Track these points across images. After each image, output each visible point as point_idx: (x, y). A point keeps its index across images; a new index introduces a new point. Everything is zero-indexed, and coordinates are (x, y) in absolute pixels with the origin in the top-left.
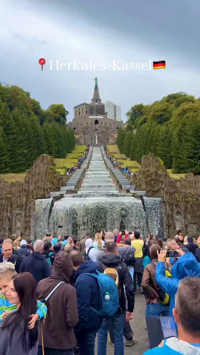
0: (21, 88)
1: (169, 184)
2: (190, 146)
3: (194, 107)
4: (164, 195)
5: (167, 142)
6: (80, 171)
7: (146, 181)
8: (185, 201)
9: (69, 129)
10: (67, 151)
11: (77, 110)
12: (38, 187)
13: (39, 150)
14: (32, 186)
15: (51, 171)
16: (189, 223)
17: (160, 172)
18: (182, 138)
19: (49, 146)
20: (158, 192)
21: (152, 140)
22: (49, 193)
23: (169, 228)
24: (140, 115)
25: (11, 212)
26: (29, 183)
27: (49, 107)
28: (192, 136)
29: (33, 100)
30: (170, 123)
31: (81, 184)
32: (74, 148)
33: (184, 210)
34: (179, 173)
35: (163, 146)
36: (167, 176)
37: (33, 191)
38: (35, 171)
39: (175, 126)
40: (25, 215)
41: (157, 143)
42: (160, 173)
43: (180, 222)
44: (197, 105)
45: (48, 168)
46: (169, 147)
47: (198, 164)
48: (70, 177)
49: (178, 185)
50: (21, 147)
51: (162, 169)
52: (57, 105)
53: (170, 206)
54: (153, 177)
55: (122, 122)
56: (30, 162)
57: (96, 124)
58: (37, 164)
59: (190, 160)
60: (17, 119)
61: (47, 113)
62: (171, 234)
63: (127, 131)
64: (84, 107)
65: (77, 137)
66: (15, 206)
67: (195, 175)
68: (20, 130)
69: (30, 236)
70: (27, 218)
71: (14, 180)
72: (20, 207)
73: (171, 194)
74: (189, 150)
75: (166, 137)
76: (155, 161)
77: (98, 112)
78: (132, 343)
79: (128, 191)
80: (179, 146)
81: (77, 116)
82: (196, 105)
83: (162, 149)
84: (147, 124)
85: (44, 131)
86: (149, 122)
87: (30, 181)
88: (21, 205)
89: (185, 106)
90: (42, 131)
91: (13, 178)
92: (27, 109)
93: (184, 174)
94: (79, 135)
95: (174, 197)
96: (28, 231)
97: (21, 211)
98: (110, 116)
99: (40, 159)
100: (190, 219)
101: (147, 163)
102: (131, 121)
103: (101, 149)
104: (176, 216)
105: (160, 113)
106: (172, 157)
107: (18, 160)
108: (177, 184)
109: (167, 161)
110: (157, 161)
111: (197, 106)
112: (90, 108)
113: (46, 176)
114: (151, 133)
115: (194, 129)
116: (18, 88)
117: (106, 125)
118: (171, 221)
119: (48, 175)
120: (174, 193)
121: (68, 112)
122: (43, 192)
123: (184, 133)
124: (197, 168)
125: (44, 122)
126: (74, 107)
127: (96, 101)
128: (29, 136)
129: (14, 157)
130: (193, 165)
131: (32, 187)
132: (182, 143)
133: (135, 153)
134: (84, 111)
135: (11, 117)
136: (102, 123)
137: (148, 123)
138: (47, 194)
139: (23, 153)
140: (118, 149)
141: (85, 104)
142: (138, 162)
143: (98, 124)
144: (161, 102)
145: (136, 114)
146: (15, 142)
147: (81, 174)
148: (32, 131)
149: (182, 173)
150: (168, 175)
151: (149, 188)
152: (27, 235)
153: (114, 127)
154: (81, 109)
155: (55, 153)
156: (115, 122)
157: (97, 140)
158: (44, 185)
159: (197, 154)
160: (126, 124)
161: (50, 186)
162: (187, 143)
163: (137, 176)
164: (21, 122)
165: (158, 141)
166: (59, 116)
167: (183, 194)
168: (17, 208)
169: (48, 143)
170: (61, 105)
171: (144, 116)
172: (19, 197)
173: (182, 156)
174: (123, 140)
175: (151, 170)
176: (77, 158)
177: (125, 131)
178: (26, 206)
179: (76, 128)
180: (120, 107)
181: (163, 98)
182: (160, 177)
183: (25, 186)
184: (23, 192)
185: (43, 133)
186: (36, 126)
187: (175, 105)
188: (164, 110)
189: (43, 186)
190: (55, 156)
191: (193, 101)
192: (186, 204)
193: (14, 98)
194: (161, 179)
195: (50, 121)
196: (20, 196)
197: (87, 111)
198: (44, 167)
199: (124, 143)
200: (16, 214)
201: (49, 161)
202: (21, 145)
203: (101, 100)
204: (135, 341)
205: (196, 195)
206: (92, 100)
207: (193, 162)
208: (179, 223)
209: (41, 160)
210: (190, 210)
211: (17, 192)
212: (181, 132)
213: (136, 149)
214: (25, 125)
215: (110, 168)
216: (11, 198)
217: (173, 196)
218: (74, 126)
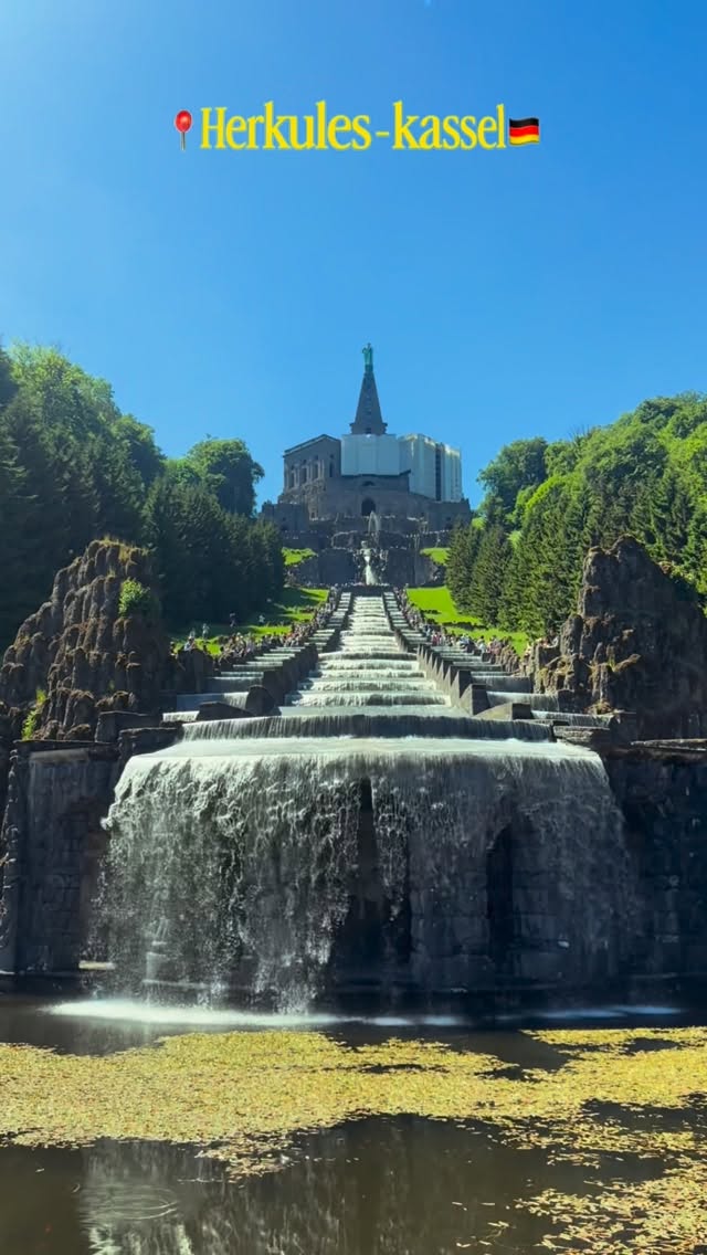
11: (296, 462)
24: (534, 479)
27: (191, 452)
55: (465, 504)
57: (367, 514)
64: (321, 450)
65: (291, 557)
98: (420, 484)
99: (83, 561)
102: (498, 500)
103: (385, 601)
105: (617, 459)
117: (405, 515)
121: (261, 473)
126: (283, 454)
127: (368, 431)
134: (323, 466)
136: (388, 511)
140: (453, 603)
141: (324, 440)
153: (435, 524)
154: (309, 459)
156: (438, 505)
160: (481, 512)
171: (551, 480)
174: (470, 567)
187: (675, 432)
197: (331, 465)
199: (474, 576)
203: (386, 425)
209: (87, 566)
218: (284, 519)
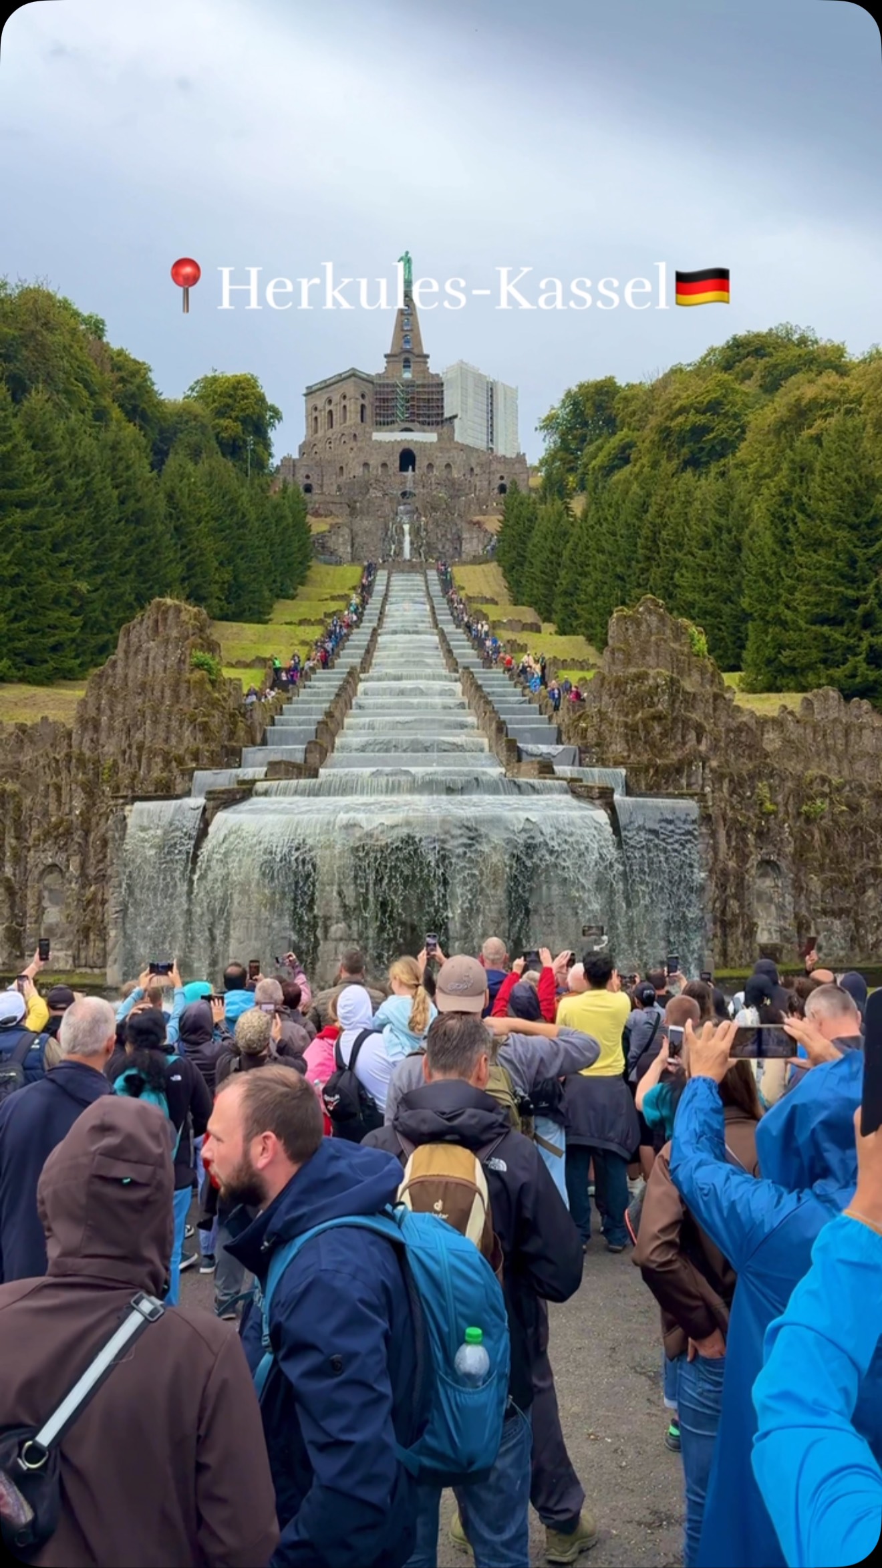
0: (66, 301)
1: (732, 735)
2: (828, 568)
3: (843, 392)
4: (708, 789)
5: (721, 549)
6: (329, 680)
7: (626, 725)
8: (799, 814)
9: (285, 490)
10: (271, 590)
11: (320, 402)
12: (140, 748)
13: (144, 582)
14: (114, 740)
15: (198, 675)
16: (815, 910)
17: (688, 685)
18: (792, 534)
19: (190, 566)
20: (679, 771)
21: (654, 541)
22: (190, 774)
23: (725, 935)
24: (601, 428)
25: (18, 859)
26: (96, 728)
27: (192, 389)
28: (837, 522)
29: (120, 353)
30: (737, 466)
31: (333, 735)
32: (304, 577)
33: (793, 856)
34: (772, 688)
35: (705, 570)
36: (720, 703)
37: (115, 763)
38: (126, 676)
39: (760, 478)
40: (83, 874)
41: (679, 555)
42: (689, 688)
43: (773, 908)
44: (860, 384)
45: (184, 662)
46: (733, 573)
47: (858, 650)
48: (284, 706)
49: (771, 740)
50: (63, 565)
51: (703, 673)
52: (228, 379)
53: (734, 837)
54: (660, 707)
55: (521, 459)
56: (107, 637)
57: (403, 468)
58: (134, 639)
59: (825, 629)
60: (42, 435)
61: (184, 415)
62: (732, 959)
63: (543, 499)
64: (350, 388)
65: (318, 526)
66: (35, 833)
67: (847, 698)
68: (59, 486)
69: (103, 966)
70: (93, 888)
71: (29, 717)
72: (56, 838)
73: (737, 785)
74: (825, 586)
75: (719, 528)
76: (668, 632)
77: (412, 413)
78: (575, 1548)
79: (546, 768)
80: (778, 567)
81: (320, 433)
82: (854, 385)
83: (701, 581)
84: (636, 469)
85: (170, 497)
86: (645, 461)
87: (104, 719)
88: (61, 830)
89: (805, 388)
90: (161, 495)
91: (26, 705)
92: (92, 394)
93: (799, 697)
94: (329, 520)
95: (749, 798)
96: (95, 945)
97: (64, 855)
98: (468, 432)
99: (145, 617)
100: (819, 892)
101: (632, 641)
102: (561, 454)
103: (426, 581)
104: (758, 881)
105: (694, 418)
106: (746, 617)
107: (49, 627)
108: (766, 736)
109: (723, 639)
110: (679, 632)
111: (860, 388)
112: (376, 393)
113: (176, 698)
114: (652, 510)
115: (849, 488)
116: (49, 297)
117: (450, 472)
118: (734, 904)
119: (183, 692)
120: (751, 777)
121: (277, 414)
122: (163, 770)
123: (802, 508)
124: (856, 668)
125: (171, 456)
126: (305, 391)
127: (407, 364)
128: (97, 518)
129: (30, 612)
130: (839, 652)
131: (110, 748)
132: (792, 552)
133: (578, 602)
134: (353, 408)
135: (15, 428)
136: (430, 466)
137: (638, 464)
138: (179, 780)
139: (74, 592)
140: (504, 583)
141: (353, 374)
142: (590, 639)
143: (414, 470)
144: (701, 370)
145: (585, 424)
146: (37, 545)
147: (336, 690)
148: (116, 493)
149: (789, 690)
150: (727, 696)
151: (639, 755)
152: (91, 962)
153: (486, 483)
154: (336, 398)
155: (218, 598)
156: (489, 459)
157: (412, 543)
158: (167, 740)
159: (856, 602)
160: (537, 469)
161: (193, 746)
162: (811, 553)
163: (587, 704)
164: (62, 451)
165: (680, 546)
166: (236, 428)
167: (790, 784)
168: (45, 841)
169: (185, 551)
170: (249, 380)
171: (620, 435)
172: (51, 789)
173: (788, 615)
174: (524, 543)
175: (652, 672)
176: (321, 622)
177: (534, 503)
178: (87, 833)
179: (314, 486)
180: (512, 394)
181: (708, 355)
182: (693, 706)
183: (81, 743)
184: (73, 771)
185: (162, 507)
186: (130, 473)
187: (761, 386)
188: (714, 407)
189: (159, 745)
190: (217, 612)
191: (842, 370)
192: (804, 826)
193: (32, 344)
194: (696, 716)
195: (196, 454)
196: (58, 788)
197: (363, 407)
198: (165, 656)
199: (528, 555)
200: (41, 867)
201: (187, 629)
202: (63, 555)
203: (427, 356)
204: (591, 1535)
205: (848, 788)
206: (386, 356)
207: (837, 641)
208: (769, 915)
209: (151, 623)
210: (818, 855)
211: (44, 767)
212: (787, 501)
213: (585, 581)
214: (79, 465)
215: (466, 668)
216: (15, 794)
217: (748, 794)
218: (308, 477)
